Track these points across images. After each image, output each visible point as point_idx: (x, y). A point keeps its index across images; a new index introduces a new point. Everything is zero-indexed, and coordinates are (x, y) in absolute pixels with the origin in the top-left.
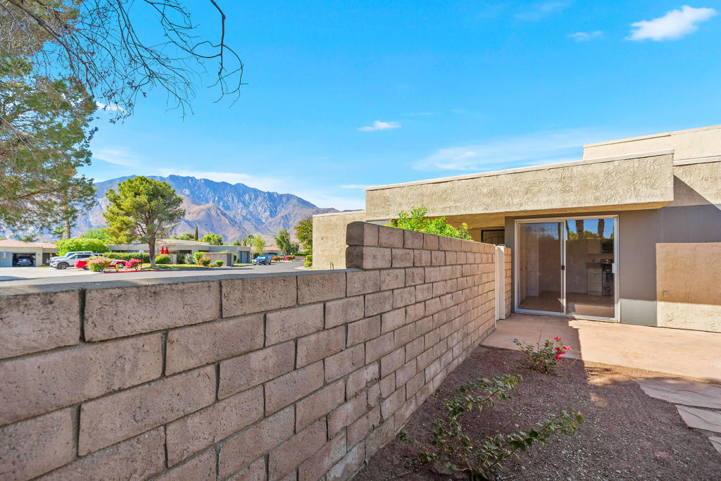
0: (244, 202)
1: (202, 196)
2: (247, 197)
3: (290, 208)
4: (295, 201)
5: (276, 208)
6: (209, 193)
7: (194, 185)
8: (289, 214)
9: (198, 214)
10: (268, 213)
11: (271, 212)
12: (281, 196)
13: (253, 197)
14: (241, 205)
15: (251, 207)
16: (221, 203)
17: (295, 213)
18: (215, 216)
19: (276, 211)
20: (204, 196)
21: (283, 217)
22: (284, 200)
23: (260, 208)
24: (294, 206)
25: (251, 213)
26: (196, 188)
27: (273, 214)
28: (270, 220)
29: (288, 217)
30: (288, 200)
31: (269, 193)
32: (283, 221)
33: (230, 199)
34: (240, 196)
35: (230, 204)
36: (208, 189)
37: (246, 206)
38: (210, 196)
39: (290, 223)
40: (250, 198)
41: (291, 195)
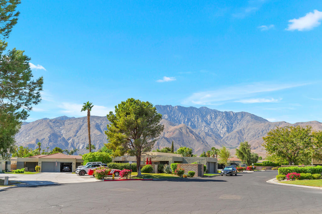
0: (206, 122)
1: (176, 119)
2: (209, 117)
3: (244, 123)
4: (248, 118)
5: (232, 124)
6: (181, 116)
7: (171, 111)
8: (243, 129)
9: (174, 132)
10: (226, 129)
11: (228, 128)
12: (236, 114)
13: (213, 117)
14: (204, 124)
15: (212, 125)
16: (190, 123)
17: (248, 128)
18: (185, 133)
19: (232, 127)
20: (177, 119)
21: (238, 132)
22: (239, 117)
23: (219, 125)
24: (248, 122)
25: (212, 129)
26: (172, 113)
27: (229, 130)
28: (227, 135)
29: (243, 132)
30: (242, 117)
31: (226, 112)
32: (238, 135)
33: (196, 120)
34: (203, 117)
35: (196, 123)
36: (180, 113)
37: (208, 124)
38: (182, 118)
39: (244, 137)
40: (211, 118)
41: (245, 113)
